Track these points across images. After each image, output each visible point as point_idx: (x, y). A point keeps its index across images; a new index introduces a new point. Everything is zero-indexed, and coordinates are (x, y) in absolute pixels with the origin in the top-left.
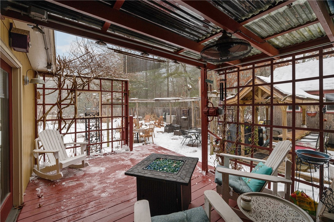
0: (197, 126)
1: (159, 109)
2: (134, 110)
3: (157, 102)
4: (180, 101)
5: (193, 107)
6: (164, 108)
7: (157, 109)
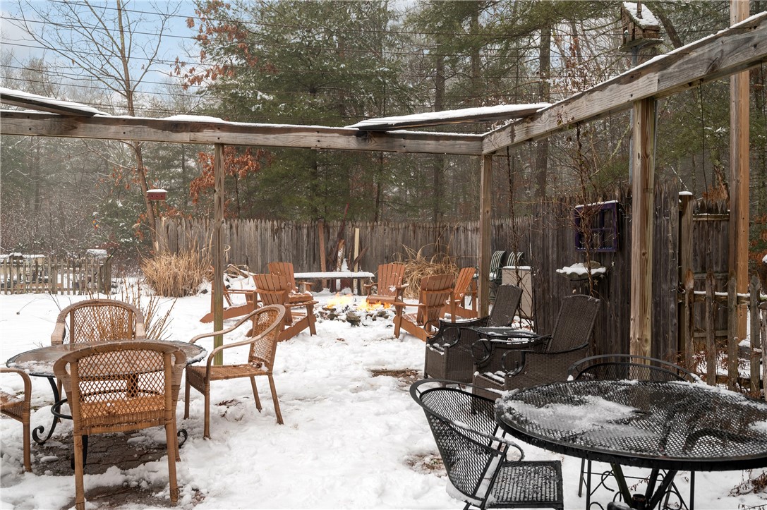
0: (689, 345)
1: (473, 231)
2: (334, 236)
3: (373, 145)
4: (539, 127)
5: (645, 156)
6: (498, 222)
7: (465, 229)
